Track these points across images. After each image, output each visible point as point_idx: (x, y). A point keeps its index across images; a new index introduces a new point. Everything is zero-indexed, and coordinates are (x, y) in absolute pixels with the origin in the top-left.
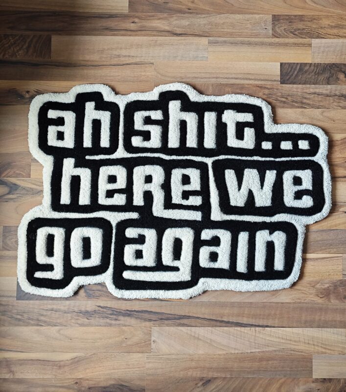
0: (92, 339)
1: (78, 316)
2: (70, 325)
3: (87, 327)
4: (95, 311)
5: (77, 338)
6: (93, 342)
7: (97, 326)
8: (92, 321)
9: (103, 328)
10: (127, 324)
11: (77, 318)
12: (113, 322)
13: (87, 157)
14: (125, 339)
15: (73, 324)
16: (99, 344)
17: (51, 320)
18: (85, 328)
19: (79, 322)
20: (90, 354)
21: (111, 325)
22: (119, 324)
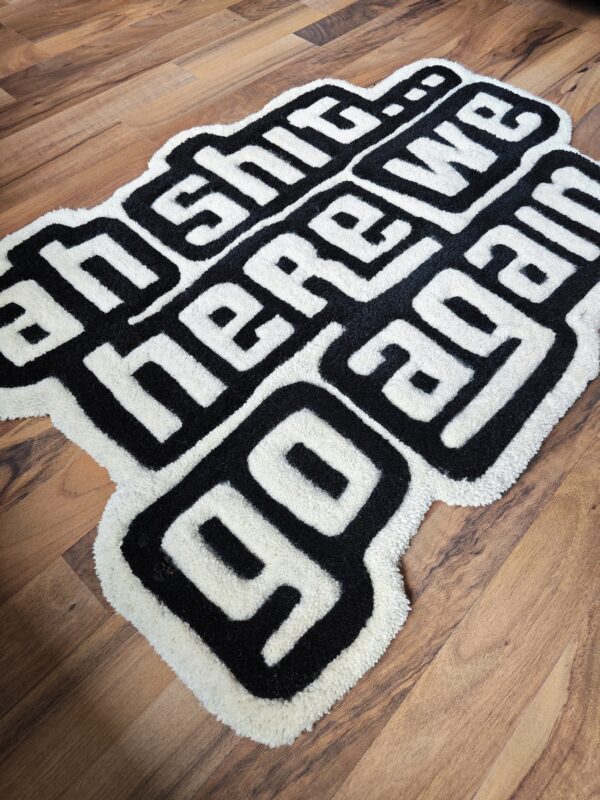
0: (542, 588)
1: (452, 569)
2: (461, 610)
3: (500, 573)
4: (468, 520)
5: (513, 624)
6: (553, 593)
7: (514, 545)
8: (491, 546)
9: (528, 537)
10: (554, 477)
11: (456, 574)
12: (529, 502)
13: (133, 321)
14: (594, 512)
15: (465, 603)
16: (568, 579)
17: (412, 651)
18: (496, 582)
19: (470, 580)
20: (584, 627)
21: (532, 514)
22: (545, 495)
